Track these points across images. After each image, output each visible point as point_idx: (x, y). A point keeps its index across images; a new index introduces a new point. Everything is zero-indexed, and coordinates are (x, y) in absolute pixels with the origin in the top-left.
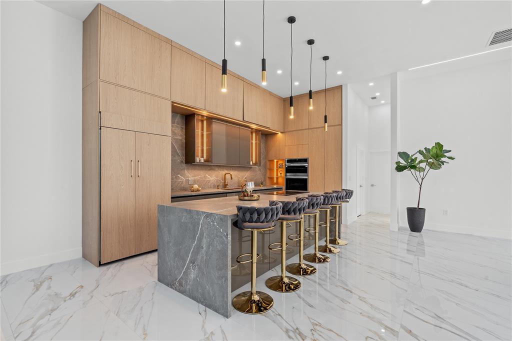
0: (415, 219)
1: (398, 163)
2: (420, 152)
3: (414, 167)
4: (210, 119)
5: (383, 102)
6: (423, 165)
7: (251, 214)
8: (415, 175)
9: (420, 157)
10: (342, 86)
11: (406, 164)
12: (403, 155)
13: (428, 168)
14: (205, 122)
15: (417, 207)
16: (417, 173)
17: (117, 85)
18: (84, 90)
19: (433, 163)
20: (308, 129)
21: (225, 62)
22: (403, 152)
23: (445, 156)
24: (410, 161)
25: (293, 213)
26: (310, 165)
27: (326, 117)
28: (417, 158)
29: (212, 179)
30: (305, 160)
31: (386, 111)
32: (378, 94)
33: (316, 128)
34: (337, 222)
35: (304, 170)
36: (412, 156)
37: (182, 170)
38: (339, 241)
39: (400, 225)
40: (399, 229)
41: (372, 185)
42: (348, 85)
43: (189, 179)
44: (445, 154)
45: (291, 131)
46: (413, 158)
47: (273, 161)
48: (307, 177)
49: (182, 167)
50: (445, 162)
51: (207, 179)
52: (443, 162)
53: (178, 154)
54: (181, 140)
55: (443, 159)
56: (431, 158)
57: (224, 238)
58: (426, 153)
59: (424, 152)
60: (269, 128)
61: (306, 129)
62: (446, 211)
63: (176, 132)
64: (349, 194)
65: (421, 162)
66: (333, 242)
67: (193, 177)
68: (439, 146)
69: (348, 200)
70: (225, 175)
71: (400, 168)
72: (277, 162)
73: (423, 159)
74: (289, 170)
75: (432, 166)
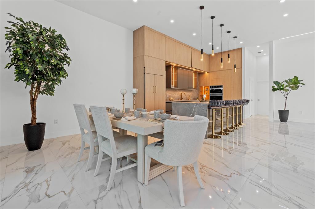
0: (283, 115)
1: (273, 87)
2: (286, 81)
3: (282, 89)
4: (176, 68)
5: (265, 54)
6: (287, 88)
7: (215, 103)
8: (283, 93)
9: (286, 84)
10: (242, 48)
11: (278, 87)
12: (277, 83)
13: (290, 89)
14: (174, 69)
15: (284, 110)
16: (284, 92)
17: (149, 56)
18: (134, 58)
19: (293, 87)
20: (223, 70)
21: (202, 50)
22: (276, 82)
23: (300, 83)
24: (280, 86)
25: (227, 105)
26: (223, 89)
27: (235, 65)
28: (284, 84)
29: (176, 95)
30: (221, 86)
31: (266, 59)
32: (262, 51)
33: (227, 70)
34: (241, 115)
35: (221, 91)
36: (281, 83)
38: (242, 123)
39: (275, 119)
40: (274, 121)
41: (259, 100)
42: (245, 48)
44: (300, 82)
45: (213, 72)
46: (282, 84)
47: (202, 87)
48: (222, 95)
50: (300, 86)
52: (298, 86)
55: (299, 85)
56: (292, 84)
57: (205, 112)
58: (289, 82)
59: (288, 81)
60: (202, 70)
61: (222, 70)
62: (301, 112)
64: (248, 101)
65: (287, 86)
66: (240, 123)
67: (171, 94)
68: (296, 78)
69: (247, 104)
70: (182, 94)
71: (274, 90)
72: (204, 88)
73: (287, 85)
74: (212, 92)
75: (292, 88)
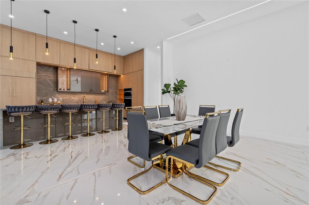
1: (163, 89)
26: (133, 92)
29: (75, 99)
30: (130, 89)
35: (130, 94)
37: (54, 94)
43: (59, 99)
48: (131, 98)
49: (54, 92)
51: (72, 99)
53: (51, 87)
54: (53, 80)
63: (50, 76)
67: (61, 97)
71: (164, 92)
74: (125, 95)
